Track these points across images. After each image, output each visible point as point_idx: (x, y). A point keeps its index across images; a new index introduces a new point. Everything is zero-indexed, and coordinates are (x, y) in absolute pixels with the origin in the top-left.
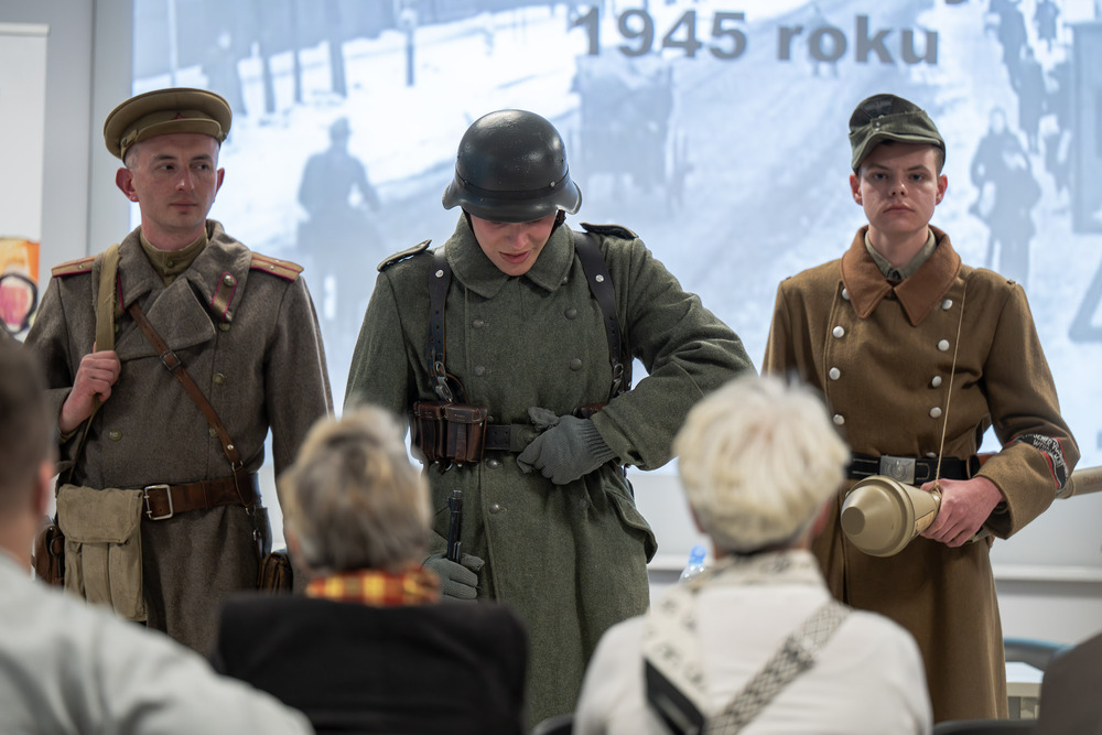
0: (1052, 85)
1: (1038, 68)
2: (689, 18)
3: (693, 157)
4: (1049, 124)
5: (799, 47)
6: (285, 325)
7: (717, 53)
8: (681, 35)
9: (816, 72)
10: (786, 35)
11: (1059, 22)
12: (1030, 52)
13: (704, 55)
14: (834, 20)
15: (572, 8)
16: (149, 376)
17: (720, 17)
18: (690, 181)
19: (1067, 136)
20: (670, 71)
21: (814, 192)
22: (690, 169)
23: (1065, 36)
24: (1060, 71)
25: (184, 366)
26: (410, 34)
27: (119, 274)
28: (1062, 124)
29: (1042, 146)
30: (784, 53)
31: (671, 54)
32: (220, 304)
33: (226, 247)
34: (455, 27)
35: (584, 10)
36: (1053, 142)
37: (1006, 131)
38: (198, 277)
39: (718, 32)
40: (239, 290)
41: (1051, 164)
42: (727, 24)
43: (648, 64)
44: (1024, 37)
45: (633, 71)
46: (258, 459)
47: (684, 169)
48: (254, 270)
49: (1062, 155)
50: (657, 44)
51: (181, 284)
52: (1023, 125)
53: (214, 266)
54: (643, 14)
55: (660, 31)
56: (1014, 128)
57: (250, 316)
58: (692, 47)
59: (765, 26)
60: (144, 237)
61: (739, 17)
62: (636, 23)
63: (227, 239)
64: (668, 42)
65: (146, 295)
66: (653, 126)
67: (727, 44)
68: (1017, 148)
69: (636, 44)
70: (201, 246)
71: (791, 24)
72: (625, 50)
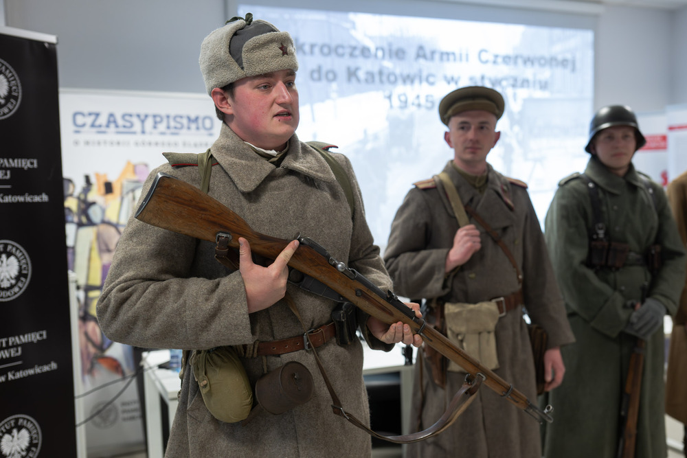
2: (418, 97)
6: (528, 212)
7: (427, 107)
8: (416, 101)
13: (423, 109)
15: (384, 93)
16: (489, 242)
18: (421, 149)
20: (413, 114)
22: (420, 145)
25: (501, 237)
26: (335, 101)
27: (458, 189)
31: (413, 108)
32: (510, 202)
35: (387, 94)
38: (497, 189)
39: (427, 100)
40: (511, 194)
42: (429, 98)
43: (407, 112)
45: (403, 113)
50: (409, 105)
51: (490, 191)
53: (498, 182)
54: (405, 95)
55: (410, 101)
57: (519, 208)
58: (419, 105)
60: (457, 166)
61: (432, 96)
62: (403, 98)
64: (412, 104)
65: (471, 200)
67: (430, 104)
69: (403, 105)
72: (400, 107)
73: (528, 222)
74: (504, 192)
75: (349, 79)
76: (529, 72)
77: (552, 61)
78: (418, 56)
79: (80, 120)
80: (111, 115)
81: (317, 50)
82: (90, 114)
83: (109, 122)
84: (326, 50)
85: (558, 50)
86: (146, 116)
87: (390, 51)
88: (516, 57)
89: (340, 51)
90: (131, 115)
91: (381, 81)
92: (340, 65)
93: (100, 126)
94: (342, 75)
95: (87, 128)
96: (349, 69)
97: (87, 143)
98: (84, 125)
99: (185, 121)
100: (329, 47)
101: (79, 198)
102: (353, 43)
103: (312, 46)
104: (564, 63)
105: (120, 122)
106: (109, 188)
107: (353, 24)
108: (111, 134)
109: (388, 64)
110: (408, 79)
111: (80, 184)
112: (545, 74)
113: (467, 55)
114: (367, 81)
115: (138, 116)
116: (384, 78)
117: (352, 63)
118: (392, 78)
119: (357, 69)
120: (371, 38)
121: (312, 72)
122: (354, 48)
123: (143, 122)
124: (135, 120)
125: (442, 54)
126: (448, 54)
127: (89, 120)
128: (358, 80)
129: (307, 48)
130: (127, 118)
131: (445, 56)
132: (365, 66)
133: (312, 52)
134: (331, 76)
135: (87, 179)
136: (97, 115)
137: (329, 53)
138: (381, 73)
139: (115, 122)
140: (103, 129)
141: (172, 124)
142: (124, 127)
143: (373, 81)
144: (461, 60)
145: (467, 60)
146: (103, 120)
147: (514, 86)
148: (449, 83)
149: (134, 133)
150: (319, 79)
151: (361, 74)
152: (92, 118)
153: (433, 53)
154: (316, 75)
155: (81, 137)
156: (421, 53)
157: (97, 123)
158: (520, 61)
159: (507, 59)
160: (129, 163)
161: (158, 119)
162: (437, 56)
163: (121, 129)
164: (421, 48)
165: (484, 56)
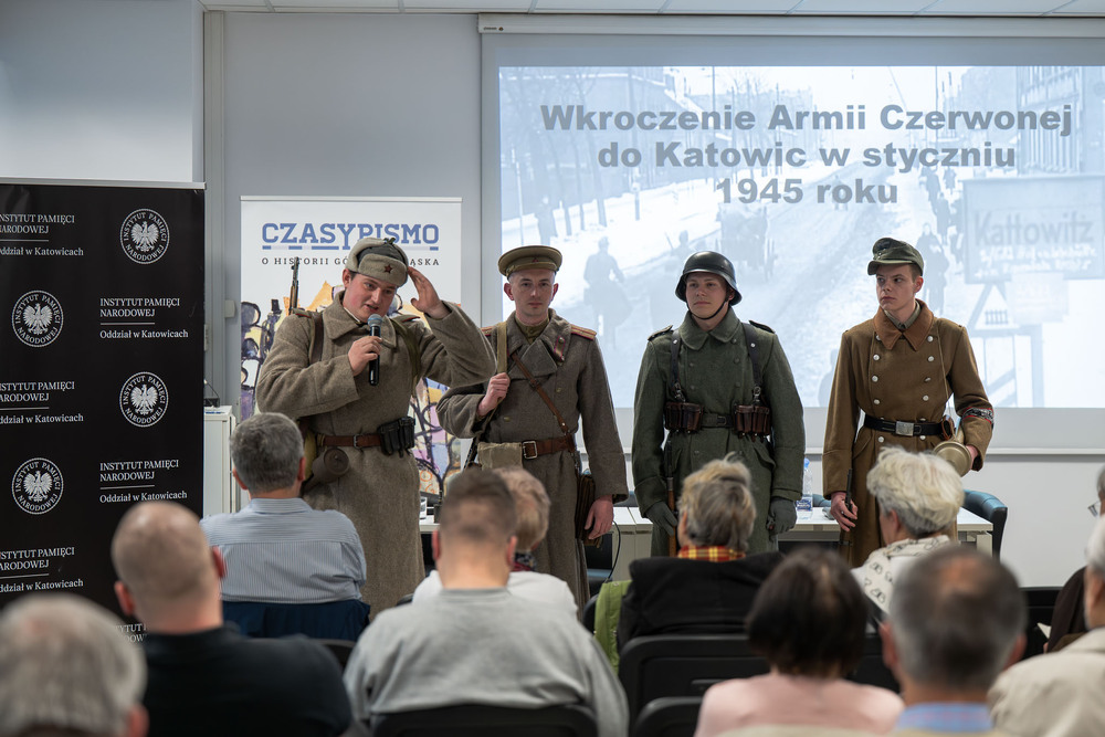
0: (953, 211)
1: (947, 202)
2: (774, 183)
3: (776, 252)
4: (952, 230)
5: (828, 195)
6: (589, 361)
7: (788, 199)
8: (770, 191)
9: (837, 208)
10: (822, 190)
11: (956, 180)
12: (942, 195)
13: (781, 200)
14: (845, 182)
15: (716, 179)
16: (524, 388)
17: (788, 182)
18: (776, 262)
19: (961, 236)
20: (765, 209)
21: (837, 267)
22: (776, 257)
23: (959, 186)
24: (957, 203)
25: (540, 384)
26: (637, 194)
27: (508, 338)
28: (959, 230)
29: (949, 241)
30: (821, 199)
31: (765, 201)
32: (558, 352)
33: (559, 323)
34: (659, 190)
35: (722, 180)
36: (954, 239)
37: (931, 233)
38: (547, 339)
39: (788, 189)
40: (567, 345)
41: (953, 250)
42: (792, 185)
43: (754, 206)
44: (939, 188)
45: (747, 209)
46: (576, 429)
47: (773, 257)
48: (573, 334)
49: (959, 246)
50: (758, 197)
51: (538, 342)
52: (939, 231)
53: (554, 333)
54: (751, 181)
55: (760, 190)
56: (935, 233)
57: (572, 357)
58: (775, 197)
59: (810, 187)
60: (517, 317)
61: (799, 181)
62: (747, 186)
63: (559, 319)
64: (764, 195)
65: (519, 348)
66: (757, 237)
67: (793, 195)
68: (937, 243)
69: (748, 197)
70: (546, 324)
71: (824, 184)
72: (743, 200)
73: (589, 372)
74: (558, 342)
75: (660, 163)
76: (977, 139)
77: (1025, 119)
78: (774, 123)
79: (271, 233)
80: (308, 227)
81: (610, 121)
82: (283, 226)
83: (305, 234)
84: (625, 121)
85: (1036, 100)
86: (351, 227)
87: (728, 116)
88: (953, 116)
89: (647, 120)
90: (332, 226)
91: (712, 163)
92: (646, 141)
93: (294, 240)
94: (649, 154)
95: (278, 243)
96: (660, 145)
98: (276, 239)
99: (400, 232)
100: (630, 116)
102: (668, 109)
103: (604, 117)
104: (1048, 120)
105: (319, 235)
107: (670, 80)
109: (724, 137)
110: (758, 157)
111: (266, 310)
112: (1008, 140)
113: (862, 116)
114: (687, 162)
115: (341, 227)
116: (717, 158)
117: (665, 138)
118: (731, 157)
119: (675, 145)
120: (695, 99)
121: (603, 153)
122: (671, 115)
123: (346, 233)
124: (337, 232)
125: (816, 116)
126: (827, 116)
127: (282, 233)
128: (675, 162)
129: (596, 120)
130: (328, 229)
131: (824, 119)
132: (686, 140)
133: (603, 126)
134: (631, 158)
135: (274, 303)
137: (630, 125)
138: (711, 150)
139: (312, 235)
140: (298, 244)
142: (324, 240)
143: (700, 163)
144: (850, 126)
145: (862, 126)
146: (297, 233)
147: (946, 162)
148: (828, 162)
149: (335, 248)
150: (614, 163)
151: (680, 154)
152: (286, 230)
153: (801, 116)
154: (608, 158)
156: (780, 117)
157: (291, 237)
158: (960, 120)
159: (934, 120)
162: (808, 121)
163: (321, 244)
164: (781, 109)
165: (893, 117)
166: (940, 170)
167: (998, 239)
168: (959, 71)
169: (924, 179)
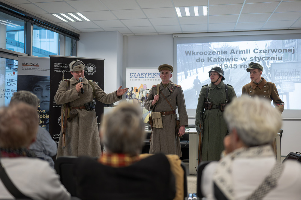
0: (269, 69)
1: (268, 68)
2: (231, 65)
3: (232, 78)
4: (269, 73)
5: (243, 67)
6: (179, 93)
7: (234, 68)
8: (230, 66)
9: (244, 69)
10: (241, 66)
11: (270, 63)
12: (267, 66)
13: (233, 68)
14: (246, 64)
15: (220, 64)
16: (163, 99)
17: (234, 64)
18: (232, 80)
19: (271, 74)
20: (230, 70)
21: (244, 81)
22: (232, 79)
23: (270, 64)
24: (270, 68)
25: (166, 98)
26: (204, 67)
27: (160, 87)
28: (270, 73)
29: (268, 76)
30: (241, 68)
31: (230, 68)
32: (171, 90)
33: (172, 84)
34: (208, 67)
35: (221, 64)
36: (269, 75)
37: (264, 74)
38: (169, 87)
39: (234, 66)
40: (174, 89)
41: (269, 77)
42: (235, 65)
43: (227, 69)
44: (266, 65)
45: (226, 70)
46: (176, 109)
47: (231, 79)
48: (175, 86)
49: (270, 76)
50: (228, 67)
51: (166, 88)
52: (266, 73)
53: (170, 86)
54: (227, 64)
55: (228, 66)
56: (265, 74)
57: (175, 92)
58: (232, 67)
59: (239, 65)
61: (236, 64)
62: (226, 65)
63: (172, 83)
64: (229, 67)
65: (162, 89)
66: (228, 75)
67: (235, 67)
68: (266, 76)
69: (226, 67)
70: (169, 83)
71: (242, 65)
72: (225, 68)
73: (179, 96)
74: (171, 88)
75: (208, 61)
76: (274, 55)
77: (284, 50)
78: (231, 53)
79: (132, 75)
80: (139, 73)
81: (198, 54)
82: (134, 73)
83: (138, 75)
84: (201, 53)
85: (287, 46)
86: (147, 73)
87: (222, 52)
88: (269, 50)
89: (206, 53)
90: (143, 73)
91: (219, 61)
92: (206, 57)
93: (136, 76)
94: (206, 59)
95: (133, 76)
96: (208, 58)
97: (133, 80)
98: (132, 76)
99: (156, 74)
100: (202, 52)
101: (130, 93)
102: (210, 51)
103: (197, 53)
104: (289, 51)
105: (141, 75)
106: (137, 90)
107: (210, 46)
108: (138, 78)
109: (221, 56)
110: (228, 60)
111: (130, 89)
112: (281, 55)
113: (249, 51)
114: (214, 61)
115: (145, 73)
116: (220, 60)
117: (209, 56)
118: (222, 60)
119: (211, 58)
120: (215, 49)
121: (197, 60)
122: (210, 52)
123: (146, 75)
124: (144, 74)
125: (240, 51)
126: (242, 51)
127: (134, 75)
128: (211, 61)
129: (196, 53)
130: (142, 74)
131: (241, 52)
132: (214, 57)
133: (197, 54)
134: (203, 60)
135: (132, 88)
136: (136, 73)
137: (202, 54)
138: (218, 58)
139: (139, 75)
140: (137, 77)
141: (153, 75)
142: (141, 76)
143: (216, 61)
144: (247, 53)
145: (249, 53)
146: (136, 75)
147: (267, 60)
148: (242, 60)
149: (144, 77)
150: (199, 61)
151: (212, 59)
152: (135, 74)
153: (237, 51)
154: (198, 61)
155: (131, 79)
156: (233, 52)
157: (135, 75)
158: (270, 51)
159: (265, 51)
160: (142, 84)
161: (150, 74)
162: (238, 52)
163: (141, 77)
164: (233, 50)
165: (256, 51)
166: (266, 61)
167: (279, 75)
168: (270, 41)
169: (263, 63)
